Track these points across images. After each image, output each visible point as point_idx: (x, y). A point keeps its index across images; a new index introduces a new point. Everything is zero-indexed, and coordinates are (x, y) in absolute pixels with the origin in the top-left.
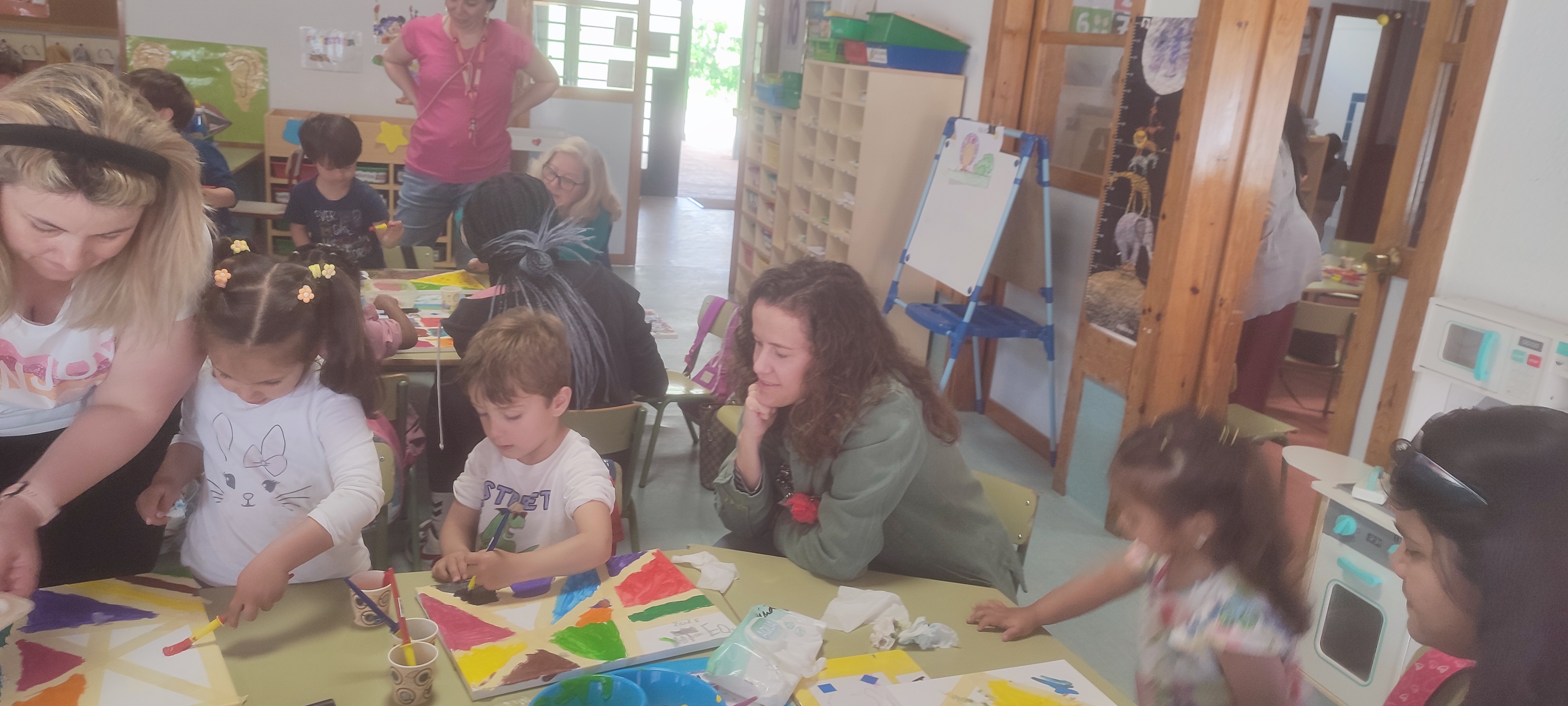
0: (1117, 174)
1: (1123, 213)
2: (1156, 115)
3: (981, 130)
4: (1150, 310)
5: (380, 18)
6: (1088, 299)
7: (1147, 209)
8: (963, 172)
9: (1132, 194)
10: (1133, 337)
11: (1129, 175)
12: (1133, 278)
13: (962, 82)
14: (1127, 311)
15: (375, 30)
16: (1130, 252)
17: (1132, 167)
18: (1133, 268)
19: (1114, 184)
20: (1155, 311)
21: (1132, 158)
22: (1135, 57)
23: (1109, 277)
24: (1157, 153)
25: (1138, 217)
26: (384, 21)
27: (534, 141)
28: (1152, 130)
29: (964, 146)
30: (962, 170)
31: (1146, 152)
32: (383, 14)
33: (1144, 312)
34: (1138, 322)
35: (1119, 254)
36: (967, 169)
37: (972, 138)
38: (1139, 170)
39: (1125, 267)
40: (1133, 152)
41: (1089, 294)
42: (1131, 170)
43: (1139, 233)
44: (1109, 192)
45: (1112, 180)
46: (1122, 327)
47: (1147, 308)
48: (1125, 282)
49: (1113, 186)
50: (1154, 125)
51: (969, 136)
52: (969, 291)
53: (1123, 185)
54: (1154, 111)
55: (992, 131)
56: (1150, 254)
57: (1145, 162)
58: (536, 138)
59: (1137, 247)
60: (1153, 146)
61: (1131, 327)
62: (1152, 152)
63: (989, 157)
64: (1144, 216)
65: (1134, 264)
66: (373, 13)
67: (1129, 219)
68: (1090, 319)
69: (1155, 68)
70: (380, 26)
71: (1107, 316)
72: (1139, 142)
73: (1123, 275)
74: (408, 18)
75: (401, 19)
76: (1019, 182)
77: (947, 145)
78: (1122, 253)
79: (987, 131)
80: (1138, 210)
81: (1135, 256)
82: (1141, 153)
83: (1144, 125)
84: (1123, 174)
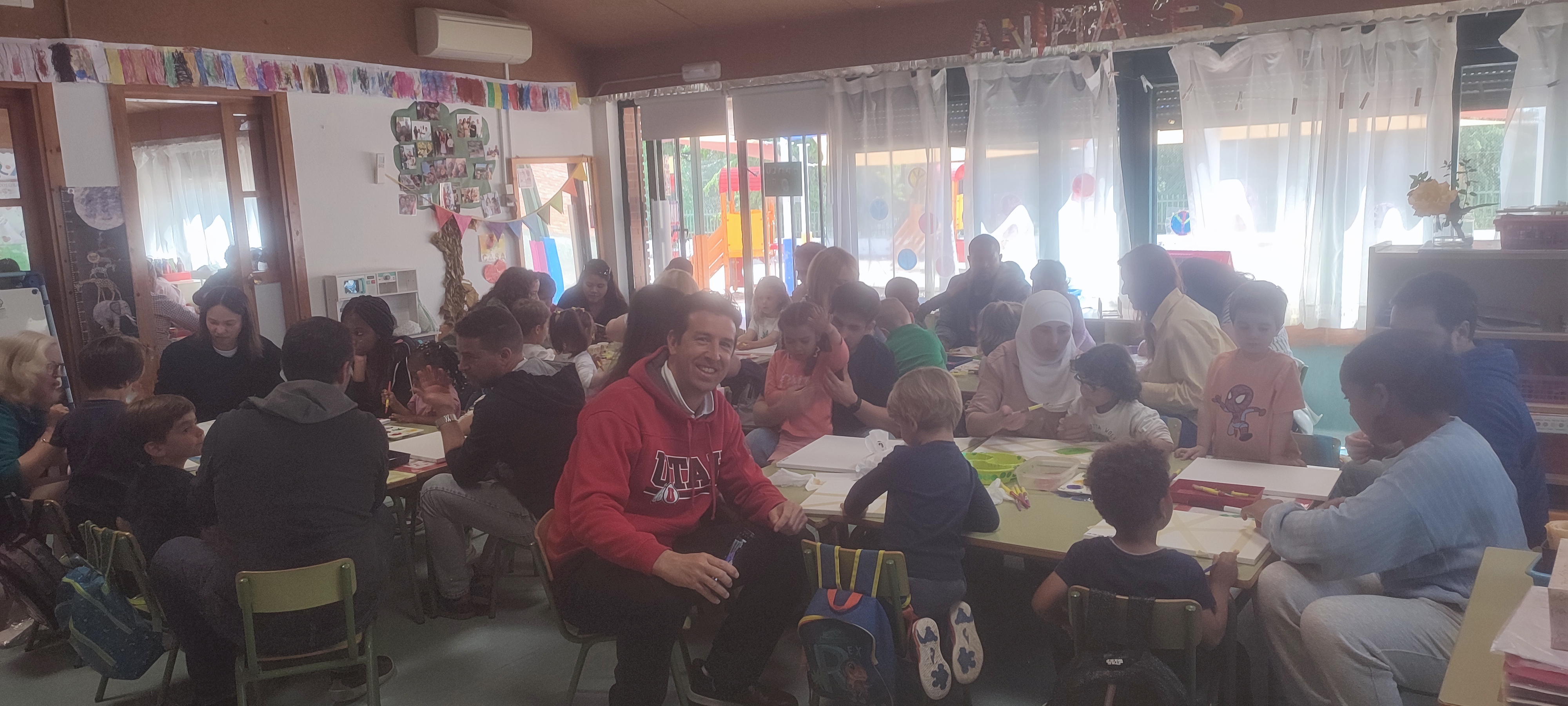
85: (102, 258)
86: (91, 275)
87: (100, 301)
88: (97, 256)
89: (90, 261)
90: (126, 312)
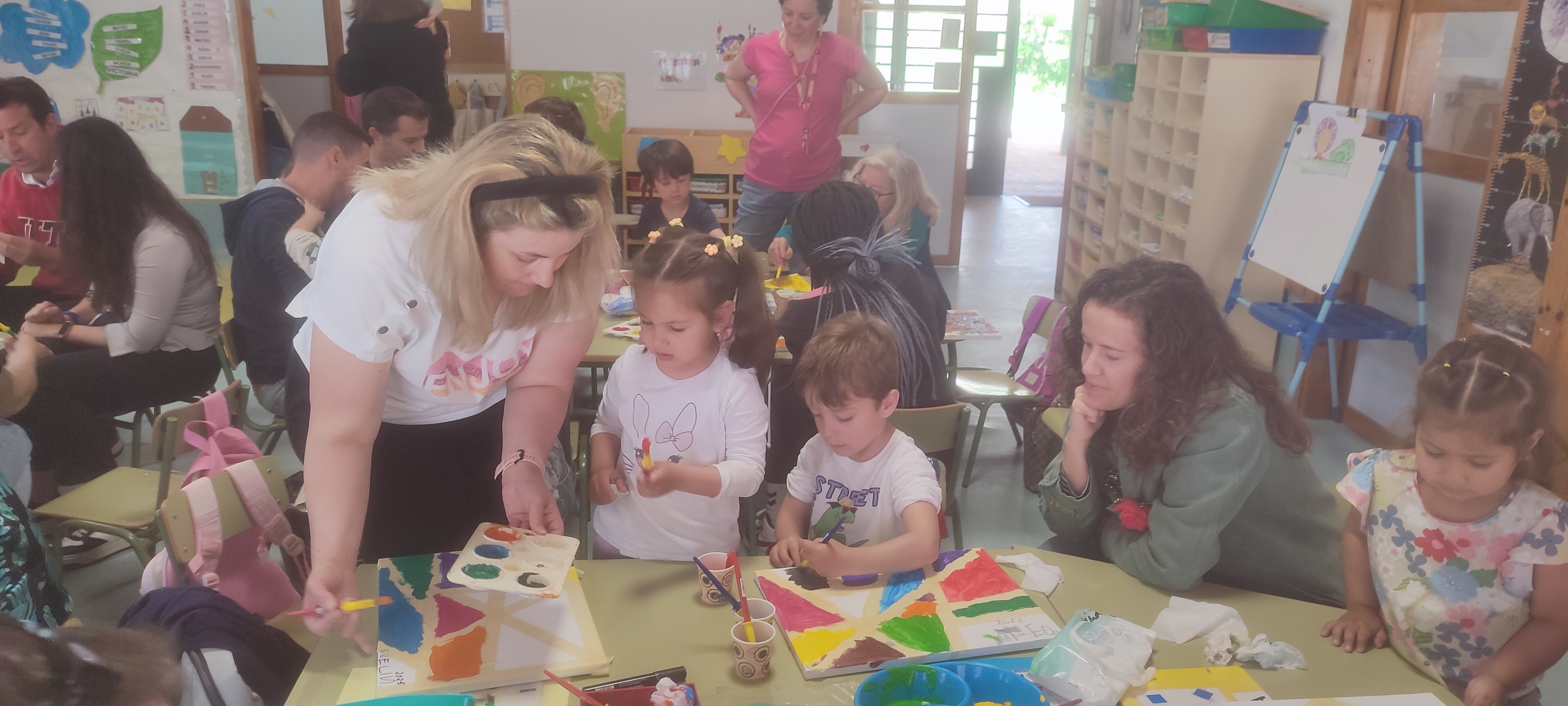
0: (1506, 155)
1: (1514, 199)
2: (1558, 86)
3: (1339, 114)
4: (1548, 308)
5: (722, 38)
6: (1470, 296)
7: (1545, 193)
8: (1318, 160)
9: (1526, 178)
10: (1527, 339)
11: (1522, 155)
12: (1528, 272)
13: (1319, 62)
14: (1519, 309)
15: (718, 49)
16: (1523, 243)
17: (1527, 146)
18: (1527, 261)
19: (1504, 167)
20: (1555, 310)
21: (1527, 135)
22: (1532, 22)
23: (1497, 272)
24: (1559, 130)
25: (1534, 203)
26: (725, 40)
27: (862, 147)
28: (1553, 104)
29: (1318, 132)
30: (1316, 158)
31: (1544, 129)
32: (725, 34)
33: (1541, 311)
34: (1533, 323)
35: (1509, 245)
36: (1322, 156)
37: (1328, 124)
38: (1536, 150)
39: (1517, 260)
40: (1529, 129)
41: (1470, 291)
42: (1526, 150)
43: (1534, 219)
44: (1497, 176)
45: (1501, 161)
46: (1513, 328)
47: (1545, 305)
48: (1516, 277)
49: (1502, 169)
50: (1556, 97)
51: (1325, 121)
52: (1324, 288)
53: (1515, 170)
54: (1555, 81)
55: (1353, 113)
56: (1549, 245)
57: (1543, 140)
58: (864, 144)
59: (1532, 237)
60: (1554, 122)
61: (1523, 328)
62: (1554, 129)
63: (1349, 143)
64: (1542, 201)
65: (1529, 257)
66: (716, 33)
67: (1522, 206)
68: (1472, 318)
69: (1558, 33)
70: (722, 45)
71: (1495, 315)
72: (1536, 118)
73: (1514, 268)
74: (747, 36)
75: (741, 37)
76: (1384, 169)
77: (1299, 131)
78: (1514, 244)
79: (1347, 114)
80: (1534, 195)
81: (1530, 247)
82: (1538, 130)
83: (1542, 96)
84: (1515, 155)
85: (1548, 118)
86: (1525, 145)
87: (1522, 198)
88: (1542, 112)
89: (1531, 119)
90: (1546, 228)
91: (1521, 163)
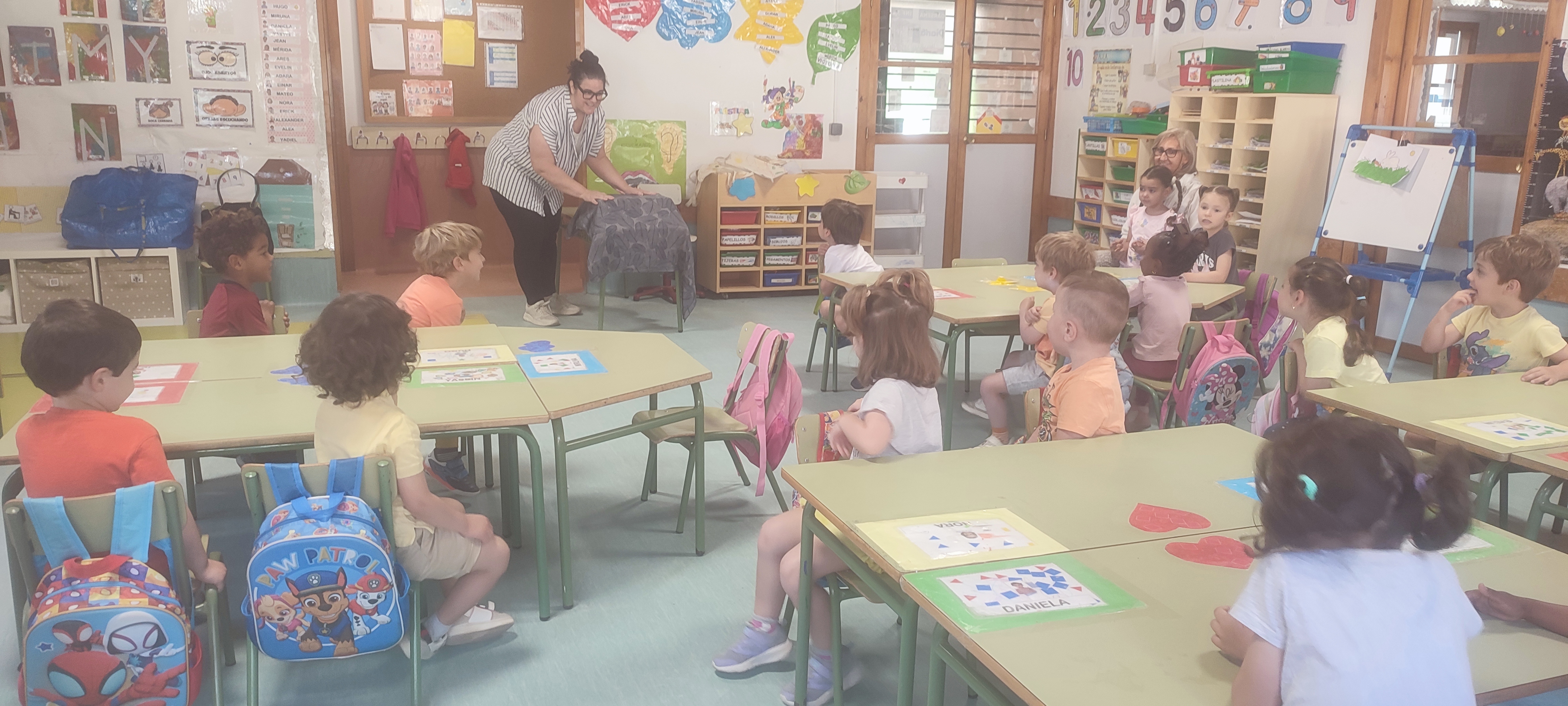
0: (1541, 151)
9: (1561, 164)
11: (1556, 150)
17: (1560, 144)
23: (1544, 225)
39: (1558, 216)
42: (1559, 146)
45: (1538, 155)
48: (1559, 226)
49: (1539, 159)
73: (1557, 221)
78: (1556, 206)
84: (1549, 151)
91: (1557, 155)
